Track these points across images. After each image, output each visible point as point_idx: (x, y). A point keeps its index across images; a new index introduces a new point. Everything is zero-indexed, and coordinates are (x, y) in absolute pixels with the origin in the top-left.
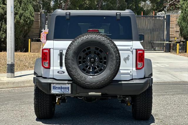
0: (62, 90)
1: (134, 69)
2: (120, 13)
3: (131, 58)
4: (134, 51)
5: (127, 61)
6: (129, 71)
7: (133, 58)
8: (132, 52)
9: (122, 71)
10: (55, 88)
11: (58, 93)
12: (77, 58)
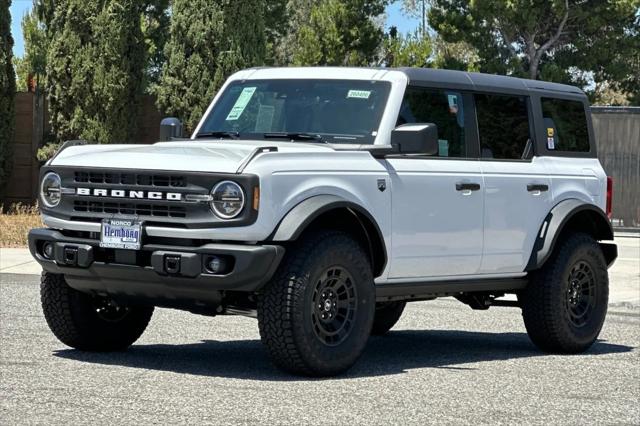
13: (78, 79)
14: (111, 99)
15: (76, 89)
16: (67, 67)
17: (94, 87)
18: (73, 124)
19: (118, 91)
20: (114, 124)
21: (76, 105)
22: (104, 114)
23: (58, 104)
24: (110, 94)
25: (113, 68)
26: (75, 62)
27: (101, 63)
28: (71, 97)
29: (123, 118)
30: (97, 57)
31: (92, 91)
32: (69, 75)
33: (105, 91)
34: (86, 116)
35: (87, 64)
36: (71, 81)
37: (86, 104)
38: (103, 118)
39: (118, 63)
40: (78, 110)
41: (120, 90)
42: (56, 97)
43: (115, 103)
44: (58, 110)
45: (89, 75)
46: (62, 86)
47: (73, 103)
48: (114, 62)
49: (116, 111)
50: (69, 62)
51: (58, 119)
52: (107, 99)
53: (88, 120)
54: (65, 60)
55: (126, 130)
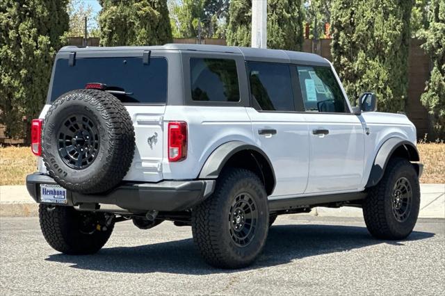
0: (56, 196)
1: (166, 160)
2: (150, 52)
3: (159, 138)
4: (166, 125)
5: (153, 144)
6: (156, 165)
7: (163, 137)
8: (162, 126)
9: (144, 164)
10: (46, 192)
11: (49, 201)
12: (56, 137)
13: (362, 27)
14: (390, 43)
15: (359, 37)
16: (351, 17)
17: (375, 34)
18: (357, 66)
19: (395, 37)
20: (391, 64)
21: (358, 49)
22: (383, 56)
23: (343, 48)
24: (388, 39)
25: (391, 17)
26: (358, 13)
27: (380, 13)
28: (354, 43)
29: (399, 59)
30: (377, 7)
31: (372, 37)
32: (352, 24)
33: (384, 37)
34: (368, 59)
35: (369, 15)
36: (354, 29)
37: (369, 48)
38: (383, 59)
39: (394, 13)
40: (361, 54)
41: (397, 35)
42: (340, 43)
43: (393, 46)
44: (341, 53)
45: (371, 24)
46: (346, 34)
47: (355, 47)
48: (392, 12)
49: (393, 52)
50: (352, 13)
51: (342, 62)
52: (386, 43)
53: (370, 62)
54: (349, 11)
55: (401, 70)
